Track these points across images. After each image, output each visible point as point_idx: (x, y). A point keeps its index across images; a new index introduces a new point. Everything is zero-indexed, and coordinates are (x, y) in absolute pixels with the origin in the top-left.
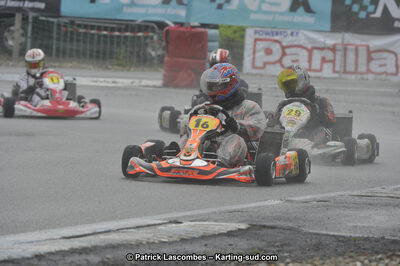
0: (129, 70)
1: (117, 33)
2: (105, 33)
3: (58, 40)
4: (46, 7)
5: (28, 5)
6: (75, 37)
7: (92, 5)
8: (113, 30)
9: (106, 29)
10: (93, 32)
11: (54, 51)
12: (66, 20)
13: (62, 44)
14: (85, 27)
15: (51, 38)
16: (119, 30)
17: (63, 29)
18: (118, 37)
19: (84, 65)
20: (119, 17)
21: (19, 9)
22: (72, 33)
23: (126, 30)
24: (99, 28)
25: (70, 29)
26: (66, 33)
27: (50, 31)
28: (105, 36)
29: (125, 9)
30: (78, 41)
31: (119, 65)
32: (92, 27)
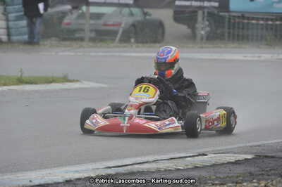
0: (274, 48)
1: (270, 23)
2: (261, 22)
3: (229, 28)
4: (220, 5)
5: (206, 4)
6: (241, 26)
7: (252, 3)
8: (267, 20)
9: (262, 19)
10: (253, 22)
11: (226, 37)
12: (234, 14)
13: (232, 31)
14: (248, 18)
15: (224, 27)
16: (272, 20)
17: (232, 20)
18: (271, 25)
19: (243, 45)
20: (271, 11)
21: (200, 8)
22: (238, 23)
23: (277, 20)
24: (257, 19)
25: (237, 20)
26: (234, 23)
27: (224, 23)
28: (262, 25)
29: (275, 5)
30: (243, 29)
31: (268, 45)
32: (253, 19)
